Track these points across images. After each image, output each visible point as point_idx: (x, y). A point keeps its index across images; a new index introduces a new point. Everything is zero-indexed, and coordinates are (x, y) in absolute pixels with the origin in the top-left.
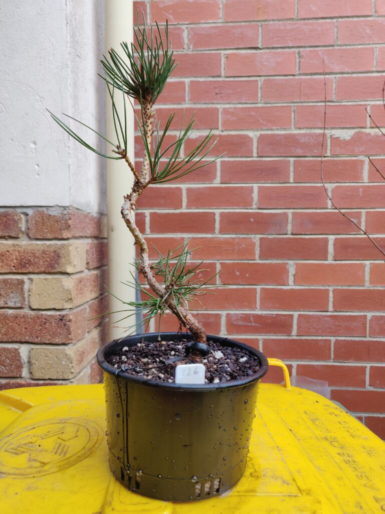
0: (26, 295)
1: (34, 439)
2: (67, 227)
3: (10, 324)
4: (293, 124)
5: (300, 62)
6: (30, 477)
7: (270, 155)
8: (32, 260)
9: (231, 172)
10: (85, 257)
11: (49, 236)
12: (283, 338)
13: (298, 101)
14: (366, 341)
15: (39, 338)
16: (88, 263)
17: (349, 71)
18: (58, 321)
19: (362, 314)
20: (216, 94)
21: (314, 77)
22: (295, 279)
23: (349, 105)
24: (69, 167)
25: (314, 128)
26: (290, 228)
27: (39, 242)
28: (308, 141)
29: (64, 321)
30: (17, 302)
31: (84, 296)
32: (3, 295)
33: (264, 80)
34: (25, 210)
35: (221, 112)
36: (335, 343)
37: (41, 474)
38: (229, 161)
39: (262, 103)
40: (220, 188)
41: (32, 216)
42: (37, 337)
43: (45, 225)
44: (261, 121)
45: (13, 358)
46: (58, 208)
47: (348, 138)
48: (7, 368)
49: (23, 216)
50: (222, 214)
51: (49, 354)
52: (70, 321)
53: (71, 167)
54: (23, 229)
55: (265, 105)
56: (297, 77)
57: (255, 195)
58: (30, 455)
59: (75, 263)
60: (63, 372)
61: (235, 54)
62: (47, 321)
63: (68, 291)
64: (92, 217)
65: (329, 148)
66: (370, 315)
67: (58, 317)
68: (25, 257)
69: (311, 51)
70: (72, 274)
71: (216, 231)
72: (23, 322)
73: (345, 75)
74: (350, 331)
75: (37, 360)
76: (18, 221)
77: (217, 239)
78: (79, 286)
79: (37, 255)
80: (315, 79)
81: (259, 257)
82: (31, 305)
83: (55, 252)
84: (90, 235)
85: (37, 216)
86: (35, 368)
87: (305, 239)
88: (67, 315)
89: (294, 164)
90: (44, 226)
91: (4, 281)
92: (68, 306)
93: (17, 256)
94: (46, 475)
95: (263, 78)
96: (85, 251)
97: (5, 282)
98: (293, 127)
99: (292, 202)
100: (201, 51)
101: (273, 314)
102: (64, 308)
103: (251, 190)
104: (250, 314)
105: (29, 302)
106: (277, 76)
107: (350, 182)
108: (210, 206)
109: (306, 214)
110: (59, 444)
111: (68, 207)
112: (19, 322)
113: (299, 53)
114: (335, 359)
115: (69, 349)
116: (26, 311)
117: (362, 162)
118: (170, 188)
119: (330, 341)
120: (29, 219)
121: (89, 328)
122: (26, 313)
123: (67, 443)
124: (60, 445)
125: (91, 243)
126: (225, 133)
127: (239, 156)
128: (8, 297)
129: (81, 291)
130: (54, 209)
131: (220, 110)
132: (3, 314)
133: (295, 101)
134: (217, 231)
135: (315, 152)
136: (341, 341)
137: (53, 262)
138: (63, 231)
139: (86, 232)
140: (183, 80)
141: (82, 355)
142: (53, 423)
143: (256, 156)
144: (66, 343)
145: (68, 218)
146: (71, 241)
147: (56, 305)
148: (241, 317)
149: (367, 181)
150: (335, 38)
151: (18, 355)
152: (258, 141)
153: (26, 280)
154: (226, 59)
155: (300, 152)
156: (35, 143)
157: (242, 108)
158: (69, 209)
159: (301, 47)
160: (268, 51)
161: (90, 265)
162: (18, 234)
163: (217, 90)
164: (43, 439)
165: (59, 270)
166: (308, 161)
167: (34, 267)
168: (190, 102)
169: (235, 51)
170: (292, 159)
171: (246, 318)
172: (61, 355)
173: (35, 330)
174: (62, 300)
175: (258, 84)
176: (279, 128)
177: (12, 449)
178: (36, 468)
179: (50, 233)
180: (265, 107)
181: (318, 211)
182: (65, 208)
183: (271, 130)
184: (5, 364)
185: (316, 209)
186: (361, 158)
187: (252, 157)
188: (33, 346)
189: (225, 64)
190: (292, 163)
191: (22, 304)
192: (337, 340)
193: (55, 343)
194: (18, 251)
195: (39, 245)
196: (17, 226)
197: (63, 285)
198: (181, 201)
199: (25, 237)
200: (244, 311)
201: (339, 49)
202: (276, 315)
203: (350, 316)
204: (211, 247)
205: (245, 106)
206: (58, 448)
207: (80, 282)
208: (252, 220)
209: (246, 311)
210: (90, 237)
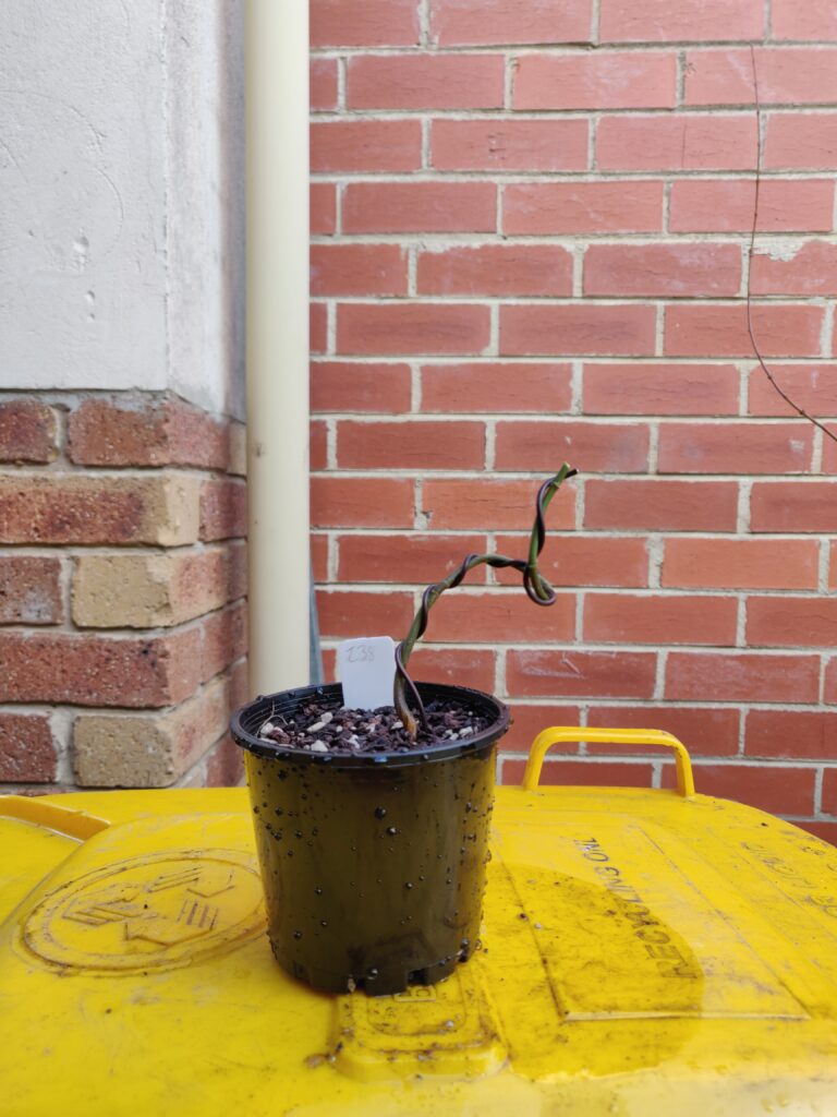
0: (64, 597)
1: (128, 894)
2: (160, 440)
3: (27, 662)
4: (664, 222)
5: (685, 76)
6: (137, 975)
7: (611, 294)
8: (78, 514)
9: (523, 332)
10: (197, 513)
11: (118, 459)
12: (634, 705)
13: (679, 169)
14: (817, 714)
15: (95, 695)
16: (202, 528)
17: (797, 102)
18: (139, 656)
19: (809, 653)
20: (492, 151)
21: (717, 114)
22: (661, 573)
23: (793, 181)
24: (166, 301)
25: (712, 233)
26: (652, 459)
27: (94, 474)
28: (698, 262)
29: (151, 656)
30: (43, 611)
31: (195, 602)
32: (11, 595)
33: (603, 120)
34: (61, 399)
35: (502, 193)
36: (748, 718)
37: (162, 968)
38: (517, 306)
39: (596, 174)
40: (498, 365)
41: (78, 413)
42: (90, 693)
43: (110, 434)
44: (592, 216)
45: (35, 739)
46: (138, 394)
47: (788, 256)
48: (21, 761)
49: (56, 413)
50: (500, 427)
51: (118, 731)
52: (165, 655)
53: (169, 299)
54: (58, 443)
55: (602, 179)
56: (677, 114)
57: (577, 385)
58: (126, 926)
59: (178, 523)
60: (149, 772)
61: (536, 58)
62: (111, 656)
63: (163, 587)
64: (213, 422)
65: (745, 278)
66: (826, 655)
67: (138, 646)
68: (61, 508)
69: (710, 53)
70: (171, 548)
71: (486, 465)
72: (57, 657)
73: (786, 112)
74: (781, 691)
75: (89, 745)
76: (47, 425)
77: (490, 483)
78: (185, 577)
79: (88, 503)
80: (718, 119)
81: (584, 525)
82: (75, 618)
83: (131, 495)
84: (207, 464)
85: (91, 413)
86: (86, 763)
87: (686, 484)
88: (158, 641)
89: (665, 315)
90: (106, 436)
91: (12, 563)
92: (160, 620)
93: (43, 505)
94: (175, 969)
95: (598, 116)
96: (197, 499)
97: (16, 564)
98: (664, 230)
99: (658, 400)
100: (459, 49)
101: (612, 653)
102: (153, 624)
103: (567, 372)
104: (561, 652)
105: (71, 611)
106: (631, 110)
107: (790, 358)
108: (473, 407)
109: (689, 428)
110: (193, 903)
111: (161, 392)
112: (49, 656)
113: (683, 59)
114: (749, 753)
115: (163, 719)
116: (64, 632)
117: (820, 311)
118: (384, 366)
119: (737, 712)
120: (72, 421)
121: (203, 676)
122: (63, 636)
123: (214, 902)
124: (196, 905)
125: (210, 483)
126: (511, 242)
127: (540, 294)
128: (22, 600)
129: (189, 590)
130: (131, 397)
131: (501, 189)
132: (12, 639)
133: (671, 169)
134: (489, 464)
135: (714, 290)
136: (763, 712)
137: (128, 519)
138: (150, 449)
139: (200, 456)
140: (415, 116)
141: (190, 734)
142: (168, 860)
143: (580, 295)
144: (157, 705)
145: (162, 418)
146: (169, 473)
147: (134, 618)
148: (541, 659)
149: (830, 355)
150: (766, 25)
151: (45, 733)
152: (584, 262)
153: (63, 562)
154: (514, 69)
155: (679, 286)
156: (85, 242)
157: (551, 185)
158: (165, 398)
159: (688, 44)
160: (612, 51)
161: (207, 532)
162: (46, 456)
163: (494, 142)
164: (150, 892)
165: (141, 538)
166: (698, 309)
167: (83, 530)
168: (432, 169)
169: (536, 52)
170: (660, 304)
171: (552, 660)
172: (145, 733)
173: (84, 676)
174: (148, 607)
175: (587, 130)
176: (633, 231)
177: (80, 913)
178: (149, 954)
179: (120, 453)
180: (603, 183)
181: (718, 421)
182: (154, 394)
183: (616, 235)
184: (17, 753)
185: (713, 417)
186: (818, 302)
187: (571, 297)
188: (79, 713)
189: (512, 81)
190: (660, 313)
191: (55, 616)
192: (752, 711)
193: (129, 704)
194: (47, 495)
195: (93, 479)
196: (44, 436)
197: (148, 574)
198: (409, 395)
199: (62, 460)
200: (547, 644)
201: (773, 50)
202: (619, 653)
203: (784, 658)
204: (475, 501)
205: (556, 179)
206: (193, 912)
207: (187, 569)
208: (568, 440)
209: (552, 644)
210: (208, 469)
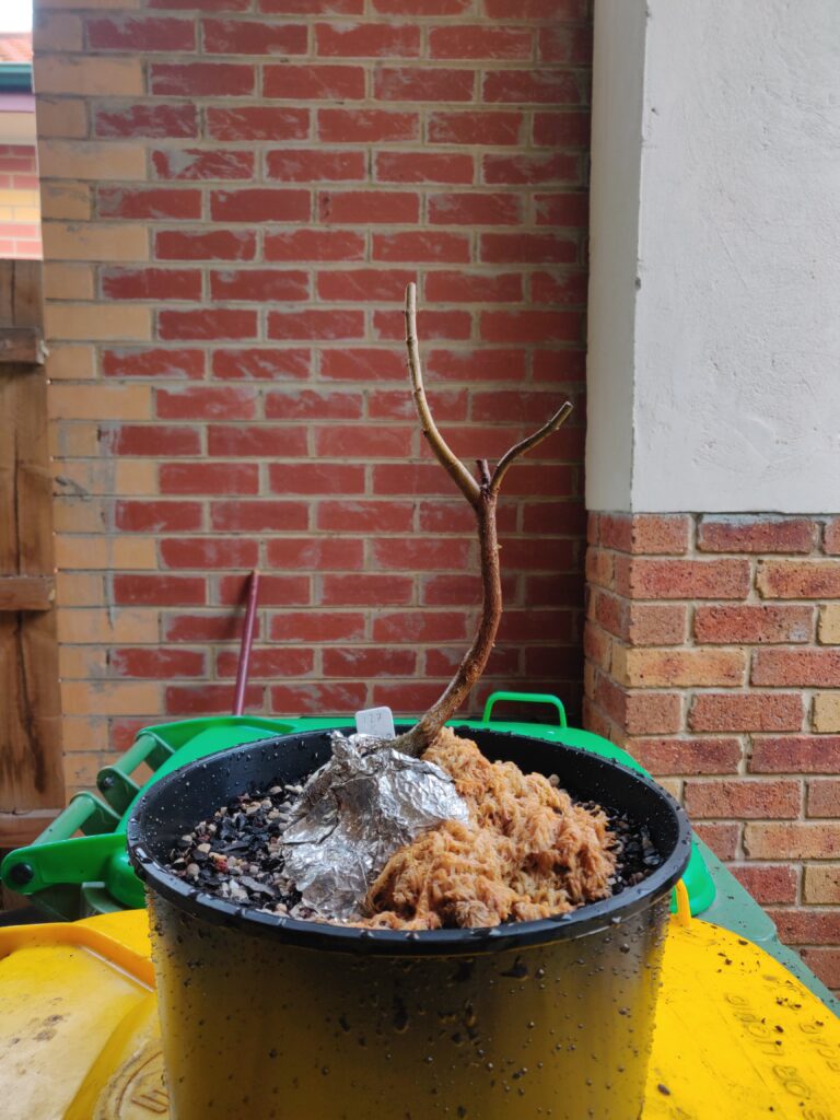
0: (814, 627)
3: (792, 664)
8: (827, 582)
15: (830, 681)
30: (801, 635)
32: (786, 627)
34: (822, 519)
41: (831, 526)
42: (826, 680)
45: (794, 707)
48: (784, 719)
49: (817, 526)
54: (817, 543)
62: (839, 659)
68: (817, 578)
72: (808, 661)
75: (824, 709)
76: (811, 533)
79: (833, 576)
82: (820, 639)
85: (837, 526)
93: (807, 577)
97: (787, 610)
105: (817, 634)
112: (804, 660)
116: (811, 648)
120: (827, 531)
128: (790, 630)
132: (783, 651)
151: (799, 704)
153: (814, 608)
162: (808, 549)
167: (828, 590)
173: (824, 671)
184: (782, 714)
188: (818, 691)
191: (809, 638)
194: (809, 572)
195: (835, 562)
199: (817, 551)
